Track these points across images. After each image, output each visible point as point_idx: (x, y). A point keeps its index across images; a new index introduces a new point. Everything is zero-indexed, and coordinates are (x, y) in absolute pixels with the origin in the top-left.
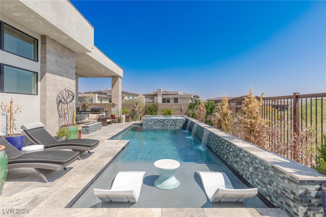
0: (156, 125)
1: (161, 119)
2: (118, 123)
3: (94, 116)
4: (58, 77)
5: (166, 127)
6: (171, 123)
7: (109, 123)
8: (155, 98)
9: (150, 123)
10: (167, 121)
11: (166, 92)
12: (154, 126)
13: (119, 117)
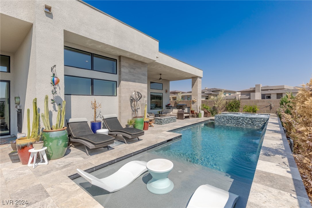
0: (229, 123)
1: (235, 117)
2: (196, 117)
3: (175, 111)
4: (131, 83)
5: (241, 125)
6: (247, 122)
7: (187, 117)
8: (252, 94)
9: (222, 120)
10: (242, 119)
11: (268, 86)
12: (227, 123)
13: (198, 112)
